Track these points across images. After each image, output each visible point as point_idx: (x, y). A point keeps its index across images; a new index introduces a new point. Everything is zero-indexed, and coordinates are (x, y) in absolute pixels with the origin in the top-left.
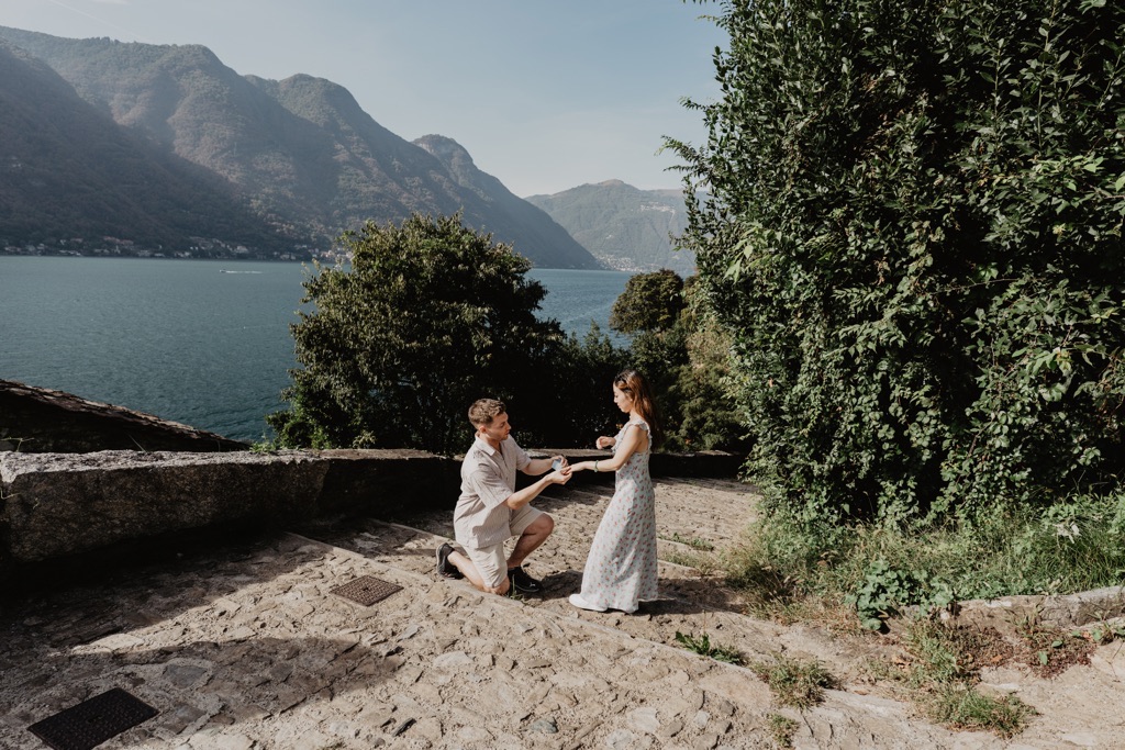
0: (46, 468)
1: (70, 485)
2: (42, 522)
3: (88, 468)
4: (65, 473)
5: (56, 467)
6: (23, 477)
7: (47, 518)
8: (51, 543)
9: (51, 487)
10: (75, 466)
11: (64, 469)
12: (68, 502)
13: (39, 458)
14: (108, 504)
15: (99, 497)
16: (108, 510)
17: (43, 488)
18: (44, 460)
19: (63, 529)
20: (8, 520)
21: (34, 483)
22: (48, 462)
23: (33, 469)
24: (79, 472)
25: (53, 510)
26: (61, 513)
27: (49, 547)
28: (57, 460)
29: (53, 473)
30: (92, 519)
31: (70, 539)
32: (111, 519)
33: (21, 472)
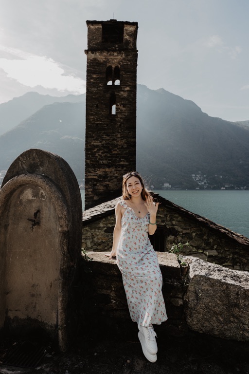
0: (211, 275)
1: (222, 291)
2: (204, 309)
3: (233, 282)
4: (219, 281)
5: (216, 276)
6: (197, 277)
7: (206, 308)
8: (207, 324)
9: (210, 288)
10: (227, 278)
11: (220, 278)
12: (219, 302)
13: (210, 267)
14: (243, 313)
15: (237, 305)
16: (241, 317)
17: (207, 287)
18: (212, 268)
19: (214, 319)
20: (187, 300)
21: (202, 283)
22: (214, 270)
23: (203, 273)
24: (228, 284)
25: (210, 304)
26: (214, 307)
27: (206, 326)
28: (219, 270)
29: (213, 279)
30: (232, 319)
31: (218, 326)
32: (243, 324)
33: (197, 273)
